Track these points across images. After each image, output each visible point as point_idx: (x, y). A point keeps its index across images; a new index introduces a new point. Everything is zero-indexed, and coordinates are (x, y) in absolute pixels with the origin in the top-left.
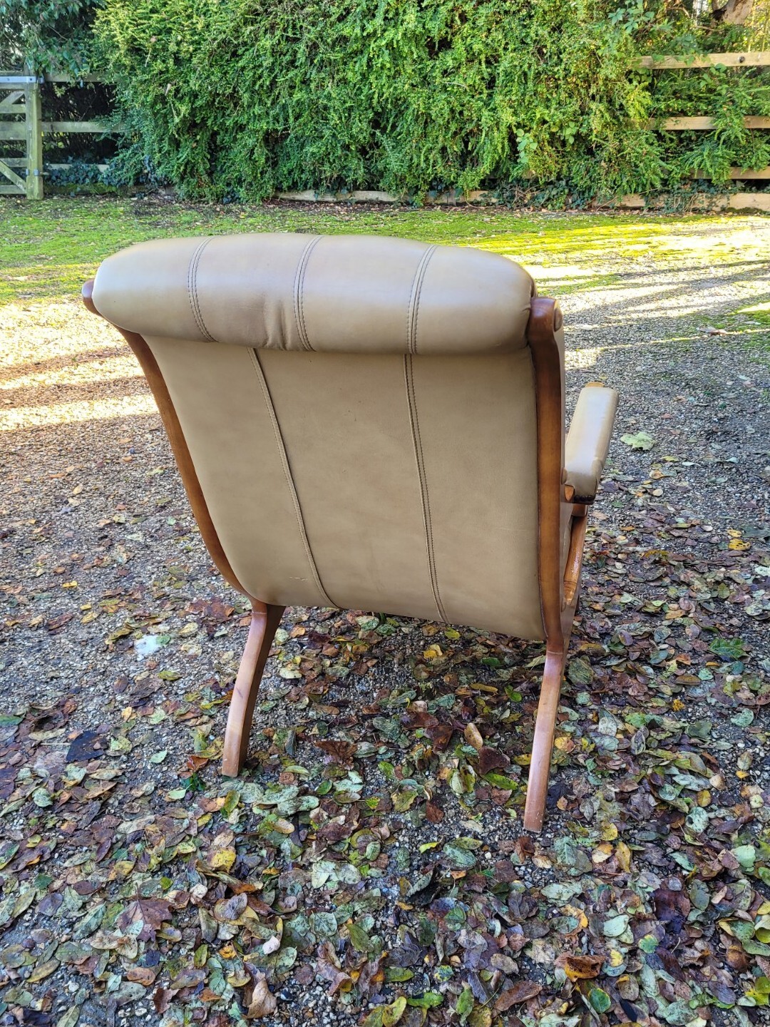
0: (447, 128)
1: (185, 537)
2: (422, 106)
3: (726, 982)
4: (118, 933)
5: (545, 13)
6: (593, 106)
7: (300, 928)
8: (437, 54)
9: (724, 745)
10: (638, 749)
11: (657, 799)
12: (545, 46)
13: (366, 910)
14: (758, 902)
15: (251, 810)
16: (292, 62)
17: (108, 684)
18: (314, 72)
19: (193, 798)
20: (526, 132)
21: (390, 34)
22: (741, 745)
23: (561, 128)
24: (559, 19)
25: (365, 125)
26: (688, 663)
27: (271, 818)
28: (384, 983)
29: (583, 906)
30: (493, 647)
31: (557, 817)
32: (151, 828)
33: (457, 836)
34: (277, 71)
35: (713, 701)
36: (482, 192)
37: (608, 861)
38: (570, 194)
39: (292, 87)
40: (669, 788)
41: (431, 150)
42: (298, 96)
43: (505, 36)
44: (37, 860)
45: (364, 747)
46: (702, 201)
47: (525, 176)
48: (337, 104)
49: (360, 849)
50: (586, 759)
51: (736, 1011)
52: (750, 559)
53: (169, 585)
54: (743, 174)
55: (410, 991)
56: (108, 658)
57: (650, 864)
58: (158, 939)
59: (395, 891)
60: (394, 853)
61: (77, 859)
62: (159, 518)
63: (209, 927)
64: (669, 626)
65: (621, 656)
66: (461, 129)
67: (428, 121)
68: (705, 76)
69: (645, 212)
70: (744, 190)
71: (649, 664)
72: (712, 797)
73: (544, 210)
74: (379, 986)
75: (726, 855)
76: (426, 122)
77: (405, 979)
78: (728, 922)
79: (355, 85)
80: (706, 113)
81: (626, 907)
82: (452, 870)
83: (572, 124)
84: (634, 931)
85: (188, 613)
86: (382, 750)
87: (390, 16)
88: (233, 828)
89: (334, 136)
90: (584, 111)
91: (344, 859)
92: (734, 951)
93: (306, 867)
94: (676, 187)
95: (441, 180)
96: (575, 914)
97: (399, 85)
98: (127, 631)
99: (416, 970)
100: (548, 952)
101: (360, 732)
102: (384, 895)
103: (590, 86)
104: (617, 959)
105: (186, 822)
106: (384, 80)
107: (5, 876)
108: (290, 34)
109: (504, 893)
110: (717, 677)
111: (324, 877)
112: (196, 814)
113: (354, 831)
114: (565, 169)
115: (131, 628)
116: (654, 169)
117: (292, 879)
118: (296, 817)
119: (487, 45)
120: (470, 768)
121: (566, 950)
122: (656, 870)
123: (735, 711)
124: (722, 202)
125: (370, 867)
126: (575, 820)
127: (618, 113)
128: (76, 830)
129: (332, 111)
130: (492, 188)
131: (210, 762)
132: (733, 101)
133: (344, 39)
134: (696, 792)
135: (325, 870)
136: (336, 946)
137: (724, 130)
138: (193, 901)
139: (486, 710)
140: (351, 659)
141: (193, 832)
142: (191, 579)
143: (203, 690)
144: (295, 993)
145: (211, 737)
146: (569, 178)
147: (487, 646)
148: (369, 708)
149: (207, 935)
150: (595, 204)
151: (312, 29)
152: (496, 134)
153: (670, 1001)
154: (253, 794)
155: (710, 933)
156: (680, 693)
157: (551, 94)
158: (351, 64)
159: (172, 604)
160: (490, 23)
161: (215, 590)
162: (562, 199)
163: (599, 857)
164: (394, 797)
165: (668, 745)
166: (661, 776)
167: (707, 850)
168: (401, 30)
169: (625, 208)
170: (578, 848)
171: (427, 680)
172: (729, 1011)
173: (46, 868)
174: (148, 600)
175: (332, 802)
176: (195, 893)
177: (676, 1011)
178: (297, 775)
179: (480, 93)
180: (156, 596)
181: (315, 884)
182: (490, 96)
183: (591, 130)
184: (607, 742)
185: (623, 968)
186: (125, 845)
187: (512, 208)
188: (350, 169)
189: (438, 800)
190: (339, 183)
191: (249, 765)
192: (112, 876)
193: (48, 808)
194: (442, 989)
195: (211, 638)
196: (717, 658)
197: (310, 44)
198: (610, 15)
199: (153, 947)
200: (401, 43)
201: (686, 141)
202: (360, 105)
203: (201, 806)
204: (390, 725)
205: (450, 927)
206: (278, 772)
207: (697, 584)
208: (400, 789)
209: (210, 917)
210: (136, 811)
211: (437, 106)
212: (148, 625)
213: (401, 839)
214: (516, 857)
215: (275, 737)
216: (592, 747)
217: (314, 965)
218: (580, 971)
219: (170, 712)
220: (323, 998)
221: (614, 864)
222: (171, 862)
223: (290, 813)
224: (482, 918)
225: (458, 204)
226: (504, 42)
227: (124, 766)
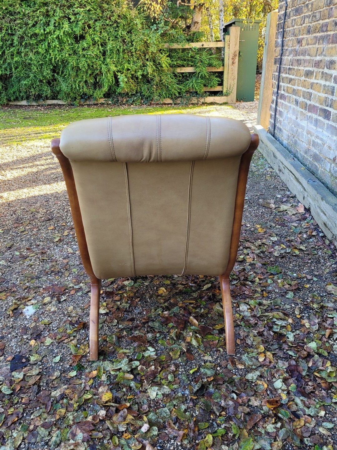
0: (87, 72)
1: (27, 260)
2: (75, 63)
3: (325, 395)
4: (72, 441)
5: (124, 25)
6: (148, 63)
7: (154, 418)
8: (79, 41)
9: (288, 307)
10: (258, 314)
11: (273, 332)
12: (126, 39)
13: (179, 403)
14: (325, 362)
15: (110, 373)
16: (12, 45)
17: (17, 332)
18: (23, 48)
19: (81, 374)
20: (121, 74)
21: (57, 33)
22: (293, 305)
23: (136, 72)
24: (130, 28)
25: (49, 72)
26: (262, 278)
27: (121, 374)
28: (199, 430)
29: (263, 379)
30: (185, 284)
31: (238, 347)
32: (67, 392)
33: (203, 364)
34: (4, 48)
35: (277, 291)
36: (104, 99)
37: (265, 360)
38: (142, 99)
39: (12, 55)
40: (275, 327)
41: (80, 82)
42: (16, 59)
43: (108, 34)
44: (16, 419)
45: (150, 335)
46: (194, 100)
47: (122, 92)
48: (35, 62)
49: (165, 378)
50: (240, 322)
51: (332, 405)
52: (268, 235)
53: (28, 282)
54: (209, 89)
55: (210, 431)
56: (12, 320)
57: (280, 357)
58: (92, 439)
59: (187, 392)
60: (180, 376)
61: (36, 414)
62: (10, 253)
63: (114, 428)
64: (249, 265)
65: (237, 280)
66: (93, 73)
67: (78, 69)
68: (190, 51)
69: (173, 105)
70: (209, 96)
71: (248, 281)
72: (291, 327)
73: (132, 106)
74: (197, 433)
75: (307, 347)
76: (77, 70)
77: (206, 427)
78: (317, 372)
79: (43, 55)
80: (192, 66)
81: (279, 376)
82: (207, 378)
83: (140, 71)
84: (285, 384)
85: (43, 293)
86: (158, 335)
87: (57, 25)
88: (105, 382)
89: (35, 76)
90: (144, 65)
91: (161, 384)
92: (323, 383)
93: (145, 391)
94: (184, 95)
95: (86, 94)
96: (261, 383)
97: (64, 54)
98: (16, 306)
99: (209, 422)
100: (257, 401)
101: (144, 330)
102: (183, 395)
103: (145, 55)
104: (284, 397)
105: (83, 385)
106: (56, 52)
107: (3, 430)
108: (10, 32)
109: (231, 382)
110: (274, 281)
111: (155, 394)
112: (86, 380)
113: (160, 371)
114: (139, 89)
115: (18, 305)
116: (175, 88)
117: (142, 398)
118: (132, 371)
119: (101, 38)
120: (198, 335)
121: (264, 398)
122: (283, 359)
123: (286, 293)
124: (202, 100)
125: (173, 385)
126: (246, 347)
127: (158, 66)
128: (30, 401)
129: (33, 65)
130: (109, 97)
131: (83, 356)
132: (201, 61)
133: (36, 35)
134: (285, 326)
135: (154, 391)
136: (172, 421)
137: (199, 73)
138: (101, 418)
139: (194, 310)
140: (128, 300)
141: (88, 388)
142: (38, 278)
143: (65, 325)
144: (163, 445)
145: (78, 346)
146: (141, 93)
147: (183, 284)
148: (144, 319)
149: (114, 431)
150: (153, 103)
151: (21, 30)
152: (109, 75)
153: (309, 408)
154: (108, 366)
155: (312, 378)
156: (264, 290)
157: (130, 58)
158: (40, 46)
159: (34, 290)
160: (101, 29)
161: (51, 281)
162: (139, 101)
163: (261, 359)
164: (171, 353)
165: (268, 310)
166: (270, 323)
167: (298, 347)
168: (62, 31)
169: (165, 104)
170: (252, 357)
171: (164, 303)
172: (330, 405)
173: (22, 422)
174: (20, 291)
175: (146, 362)
176: (100, 415)
177: (313, 410)
178: (125, 353)
179: (100, 58)
180: (24, 288)
181: (152, 397)
182: (104, 59)
183: (148, 73)
184: (246, 314)
185: (287, 399)
186: (58, 402)
187: (118, 105)
188: (44, 91)
189: (189, 351)
190: (38, 97)
191: (102, 354)
192: (58, 417)
193: (11, 394)
194: (223, 426)
195: (60, 302)
196: (271, 274)
197: (20, 36)
198: (151, 27)
199: (91, 443)
200: (63, 37)
201: (185, 77)
202: (46, 63)
203: (86, 377)
204: (157, 324)
205: (216, 401)
206: (116, 354)
207: (253, 247)
208: (172, 350)
209: (112, 424)
210: (56, 386)
211: (81, 63)
212: (25, 302)
213: (181, 370)
214: (230, 367)
215: (108, 339)
216: (241, 317)
217: (166, 431)
218: (273, 405)
219: (54, 338)
220: (175, 444)
221: (268, 360)
222: (83, 404)
223: (129, 370)
224: (227, 394)
225: (94, 105)
226: (108, 37)
227: (41, 367)
